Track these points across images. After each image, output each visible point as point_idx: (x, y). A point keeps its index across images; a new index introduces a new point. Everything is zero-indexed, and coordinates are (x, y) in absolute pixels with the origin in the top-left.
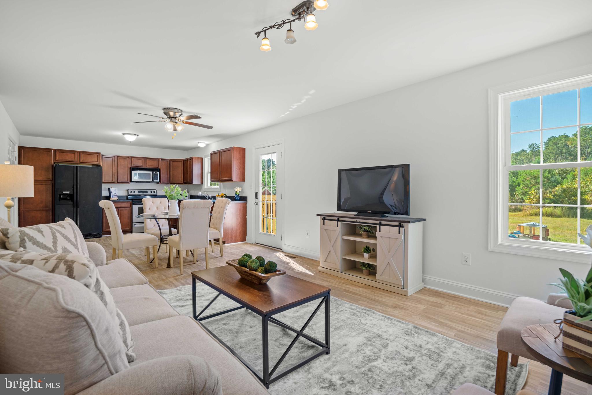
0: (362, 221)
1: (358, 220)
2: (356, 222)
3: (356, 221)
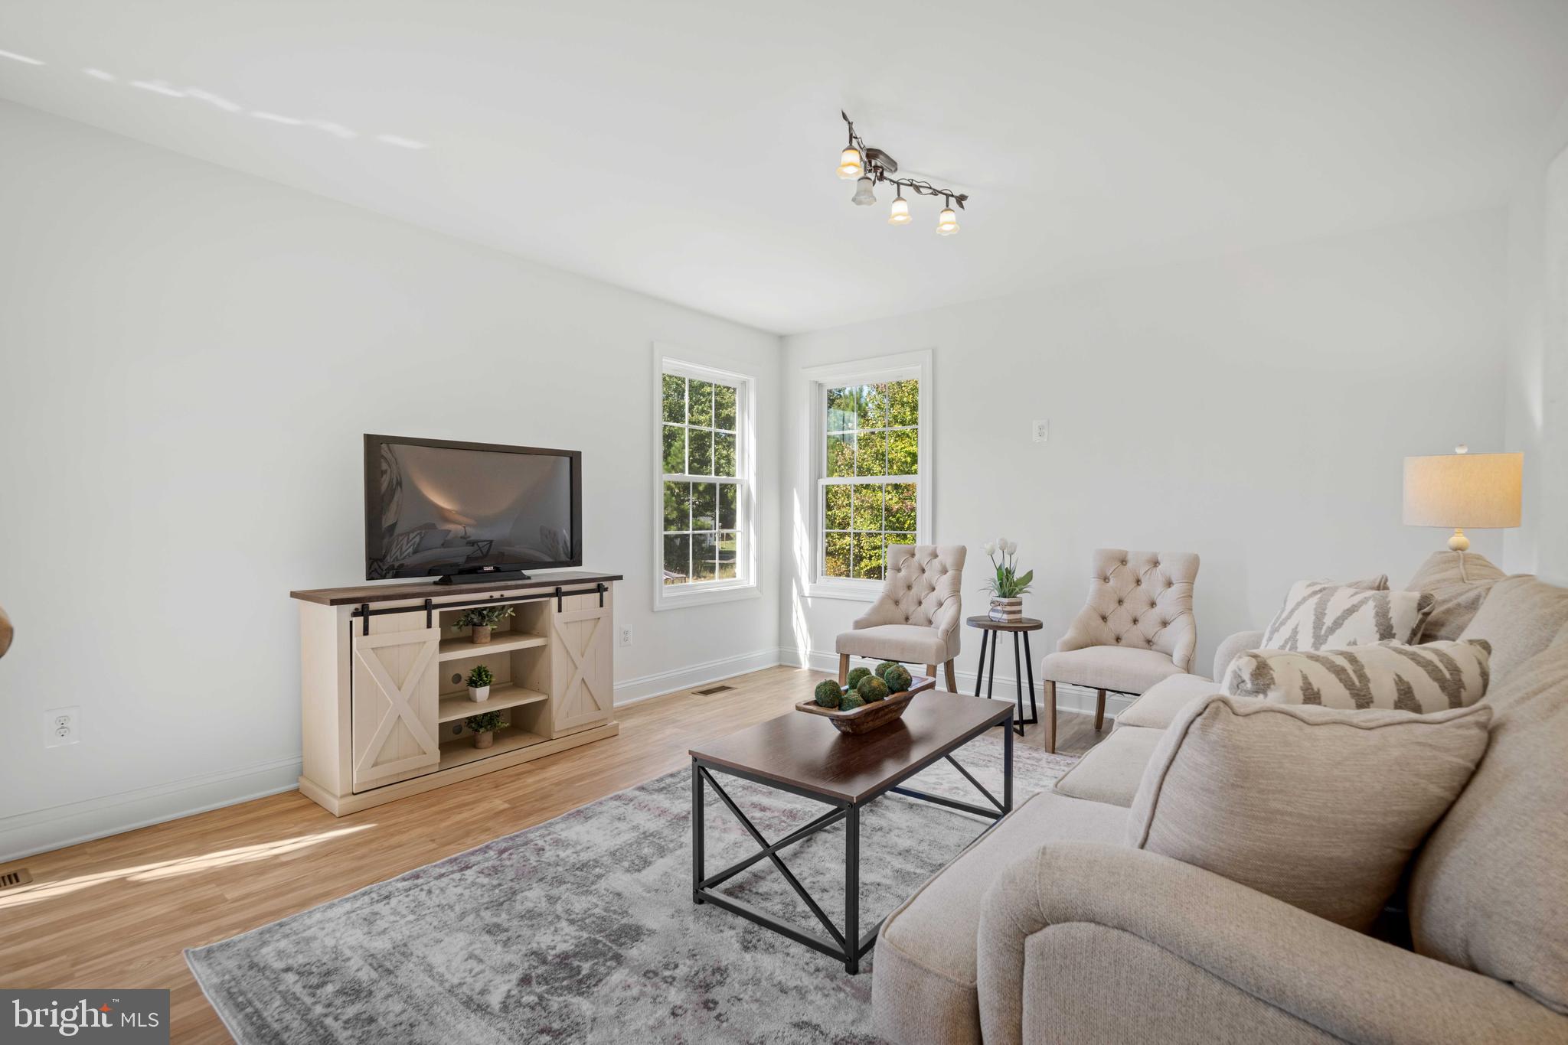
0: (507, 594)
1: (496, 594)
2: (491, 600)
3: (491, 597)
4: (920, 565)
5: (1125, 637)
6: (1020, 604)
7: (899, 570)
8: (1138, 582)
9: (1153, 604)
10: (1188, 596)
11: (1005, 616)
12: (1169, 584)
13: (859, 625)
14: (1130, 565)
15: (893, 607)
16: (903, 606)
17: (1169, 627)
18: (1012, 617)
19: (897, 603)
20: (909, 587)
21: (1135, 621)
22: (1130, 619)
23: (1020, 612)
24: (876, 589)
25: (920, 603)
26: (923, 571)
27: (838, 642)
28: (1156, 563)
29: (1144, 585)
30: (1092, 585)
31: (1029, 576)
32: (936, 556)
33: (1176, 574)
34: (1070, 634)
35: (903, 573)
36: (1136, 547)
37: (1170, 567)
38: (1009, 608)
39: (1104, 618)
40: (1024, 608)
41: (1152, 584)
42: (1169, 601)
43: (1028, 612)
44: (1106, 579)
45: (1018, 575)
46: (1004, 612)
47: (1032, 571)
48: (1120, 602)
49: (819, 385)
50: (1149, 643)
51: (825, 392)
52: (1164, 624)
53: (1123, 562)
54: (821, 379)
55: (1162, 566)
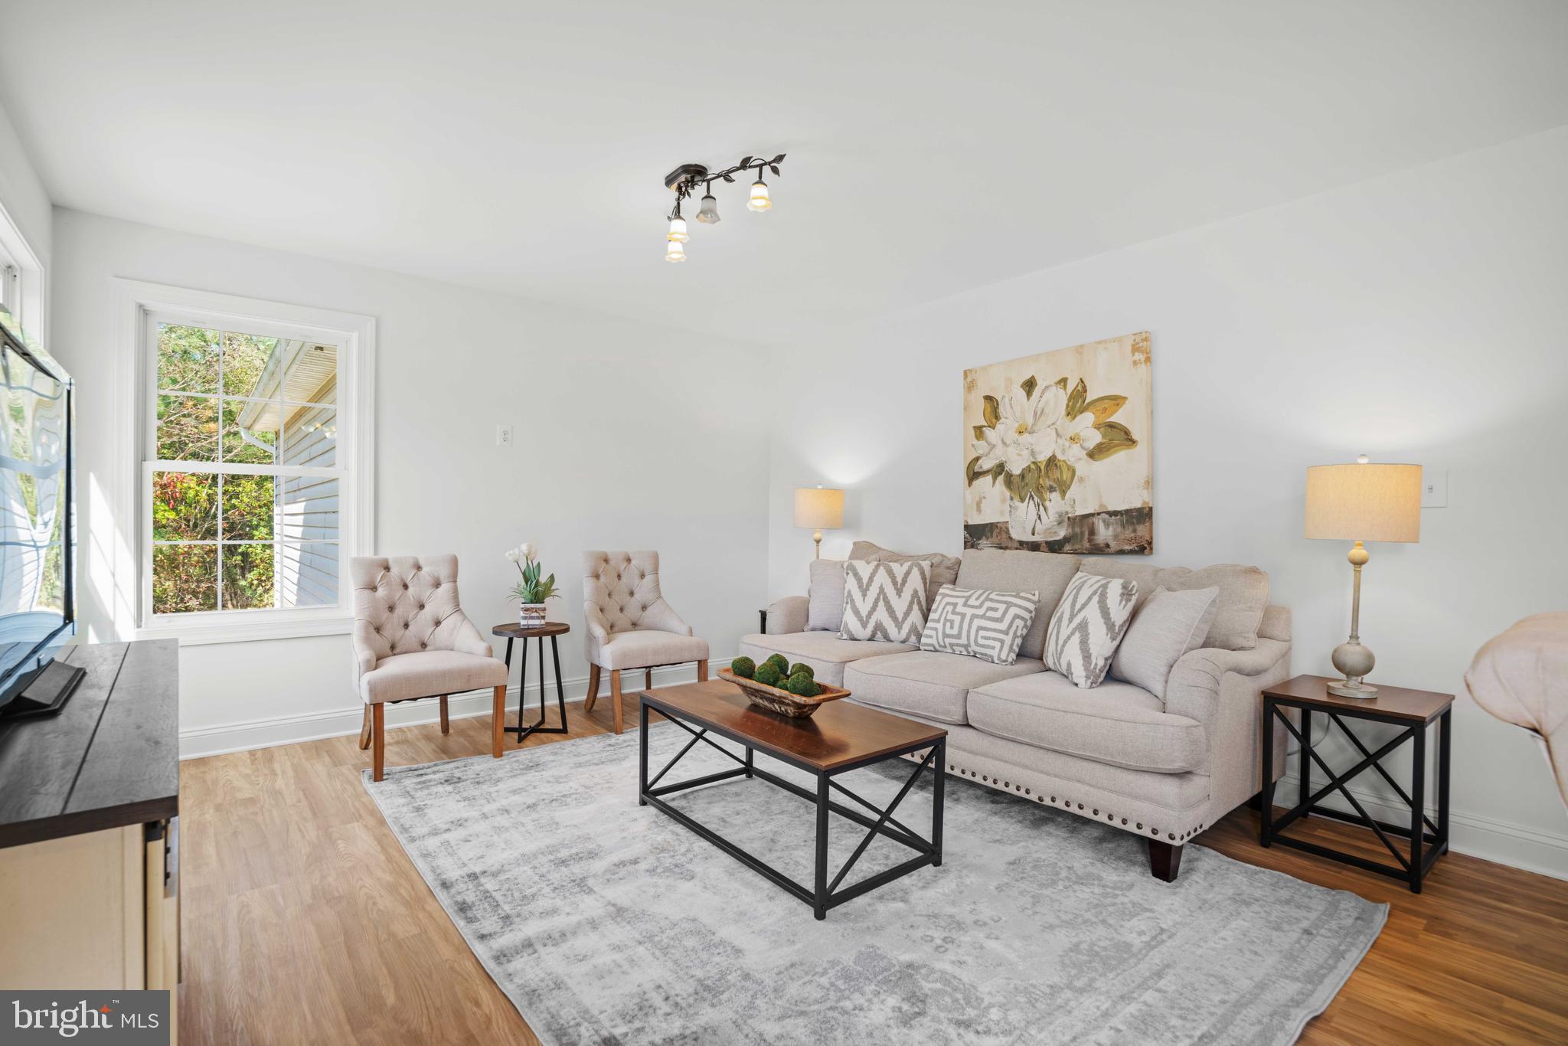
4: (402, 580)
5: (617, 623)
7: (376, 590)
8: (619, 576)
9: (632, 594)
10: (656, 585)
12: (642, 576)
14: (612, 564)
16: (387, 632)
17: (646, 612)
19: (379, 629)
20: (391, 609)
21: (623, 610)
22: (618, 610)
25: (409, 627)
26: (406, 587)
28: (629, 560)
29: (624, 580)
30: (589, 586)
31: (553, 579)
32: (422, 568)
33: (645, 566)
35: (381, 592)
37: (640, 563)
39: (603, 612)
41: (630, 578)
42: (643, 590)
44: (597, 577)
47: (555, 573)
48: (610, 595)
49: (144, 312)
50: (635, 625)
51: (158, 332)
52: (644, 608)
53: (606, 561)
54: (150, 305)
55: (633, 562)
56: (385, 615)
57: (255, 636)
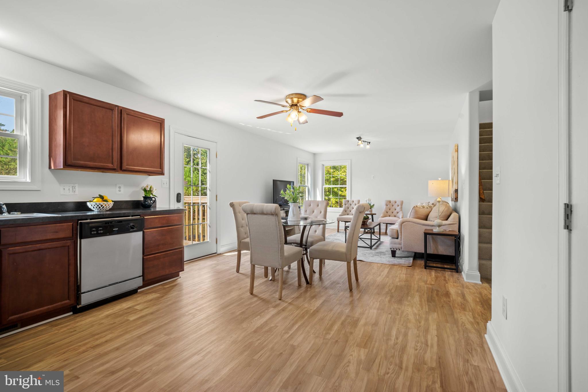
4: (350, 203)
5: (391, 216)
6: (372, 210)
7: (346, 205)
8: (393, 206)
9: (395, 210)
10: (401, 208)
11: (370, 213)
12: (398, 206)
13: (340, 215)
14: (391, 203)
15: (345, 212)
16: (347, 212)
17: (398, 214)
18: (371, 213)
19: (346, 211)
20: (348, 208)
21: (392, 213)
22: (392, 212)
23: (372, 212)
24: (342, 209)
25: (351, 211)
26: (351, 205)
27: (337, 219)
28: (396, 202)
29: (394, 206)
30: (385, 207)
31: (374, 205)
32: (353, 202)
33: (399, 204)
34: (382, 215)
35: (347, 205)
36: (392, 199)
37: (398, 203)
38: (370, 211)
39: (387, 212)
40: (373, 211)
41: (395, 206)
42: (398, 209)
43: (373, 212)
44: (387, 205)
45: (372, 205)
46: (369, 212)
47: (374, 204)
48: (390, 209)
49: (323, 165)
50: (395, 216)
51: (325, 167)
52: (398, 213)
53: (390, 202)
54: (324, 164)
55: (397, 203)
56: (347, 209)
57: (336, 211)
